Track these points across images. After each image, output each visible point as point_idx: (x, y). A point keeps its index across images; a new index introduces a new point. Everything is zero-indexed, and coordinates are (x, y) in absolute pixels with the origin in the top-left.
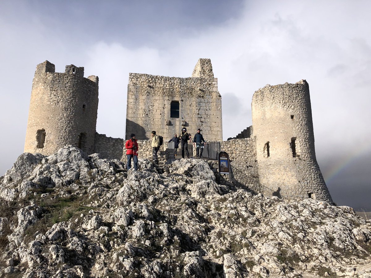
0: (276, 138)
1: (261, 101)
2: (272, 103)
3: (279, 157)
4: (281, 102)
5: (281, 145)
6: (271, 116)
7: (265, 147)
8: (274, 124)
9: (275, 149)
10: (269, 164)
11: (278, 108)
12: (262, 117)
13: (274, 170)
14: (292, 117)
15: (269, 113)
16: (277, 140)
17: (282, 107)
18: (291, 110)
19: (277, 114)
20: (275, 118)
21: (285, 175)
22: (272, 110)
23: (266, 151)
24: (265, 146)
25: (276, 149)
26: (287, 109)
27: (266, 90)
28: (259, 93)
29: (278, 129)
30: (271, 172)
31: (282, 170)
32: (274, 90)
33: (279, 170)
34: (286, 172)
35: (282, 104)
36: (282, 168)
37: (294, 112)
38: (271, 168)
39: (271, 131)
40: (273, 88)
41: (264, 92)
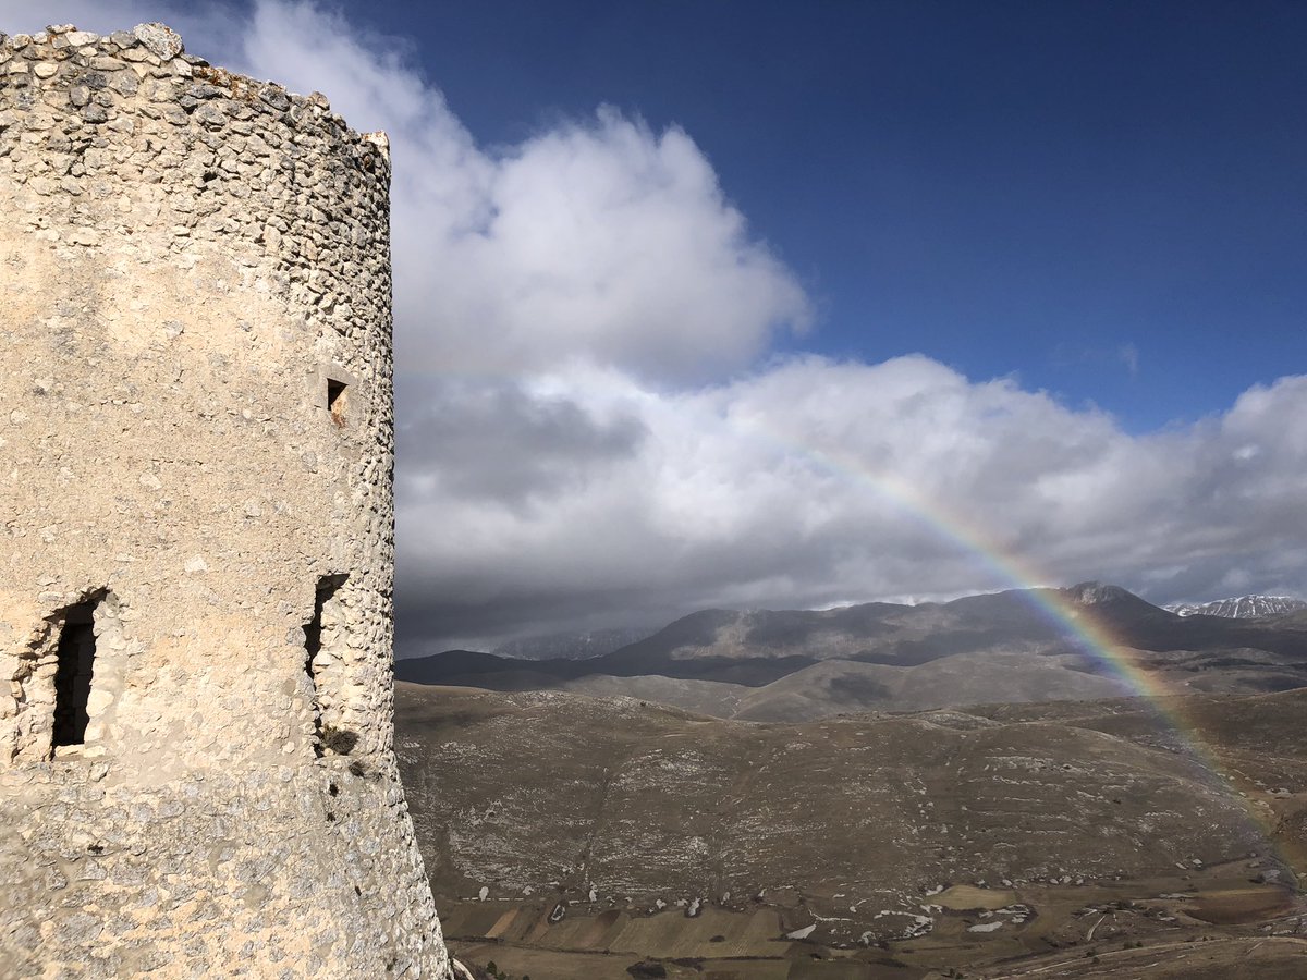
0: (196, 563)
1: (60, 159)
2: (191, 218)
3: (211, 761)
4: (272, 246)
5: (238, 639)
6: (163, 336)
7: (35, 645)
8: (185, 419)
9: (166, 679)
10: (83, 841)
11: (241, 277)
12: (55, 323)
13: (144, 913)
14: (335, 389)
15: (145, 300)
16: (198, 589)
17: (278, 287)
18: (330, 341)
19: (225, 339)
20: (206, 371)
21: (263, 954)
22: (186, 286)
23: (41, 692)
24: (47, 632)
25: (181, 678)
26: (308, 316)
27: (141, 70)
28: (43, 68)
29: (221, 479)
30: (108, 941)
31: (226, 902)
32: (222, 105)
33: (197, 915)
34: (268, 921)
35: (275, 261)
36: (231, 879)
37: (347, 356)
38: (110, 886)
39: (147, 489)
40: (210, 88)
41: (118, 80)
